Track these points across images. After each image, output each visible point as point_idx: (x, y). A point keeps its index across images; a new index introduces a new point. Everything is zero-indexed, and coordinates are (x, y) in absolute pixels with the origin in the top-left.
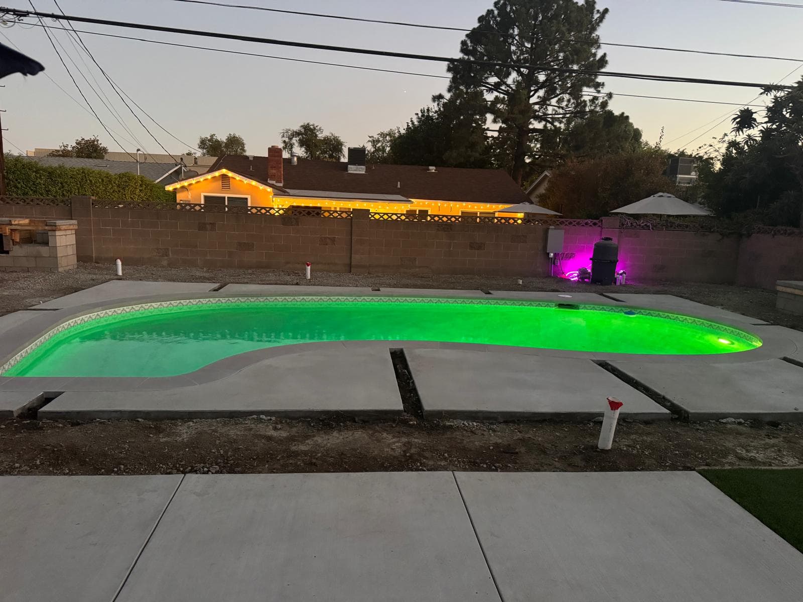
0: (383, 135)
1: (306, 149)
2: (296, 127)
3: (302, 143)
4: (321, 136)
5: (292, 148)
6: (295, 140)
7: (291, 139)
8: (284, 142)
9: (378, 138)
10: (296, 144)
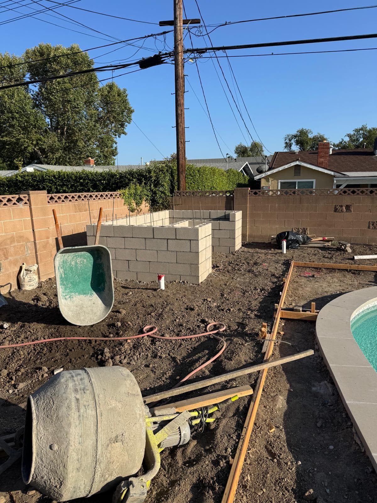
0: (357, 131)
1: (300, 146)
2: (294, 132)
3: (297, 143)
4: (310, 136)
5: (291, 146)
6: (293, 141)
7: (290, 140)
8: (286, 143)
9: (354, 133)
10: (294, 144)
